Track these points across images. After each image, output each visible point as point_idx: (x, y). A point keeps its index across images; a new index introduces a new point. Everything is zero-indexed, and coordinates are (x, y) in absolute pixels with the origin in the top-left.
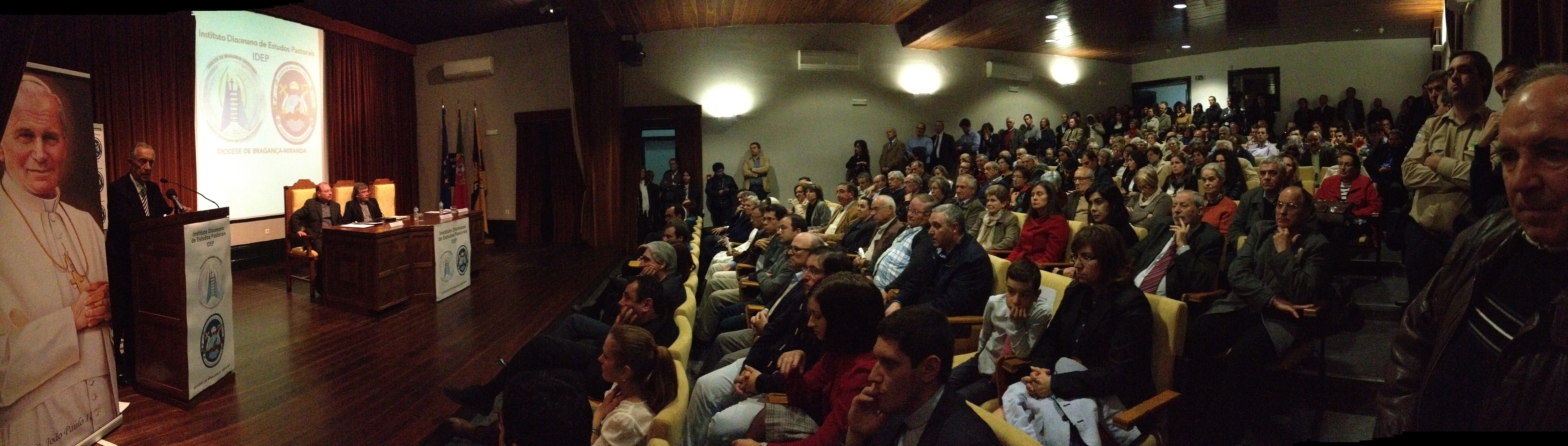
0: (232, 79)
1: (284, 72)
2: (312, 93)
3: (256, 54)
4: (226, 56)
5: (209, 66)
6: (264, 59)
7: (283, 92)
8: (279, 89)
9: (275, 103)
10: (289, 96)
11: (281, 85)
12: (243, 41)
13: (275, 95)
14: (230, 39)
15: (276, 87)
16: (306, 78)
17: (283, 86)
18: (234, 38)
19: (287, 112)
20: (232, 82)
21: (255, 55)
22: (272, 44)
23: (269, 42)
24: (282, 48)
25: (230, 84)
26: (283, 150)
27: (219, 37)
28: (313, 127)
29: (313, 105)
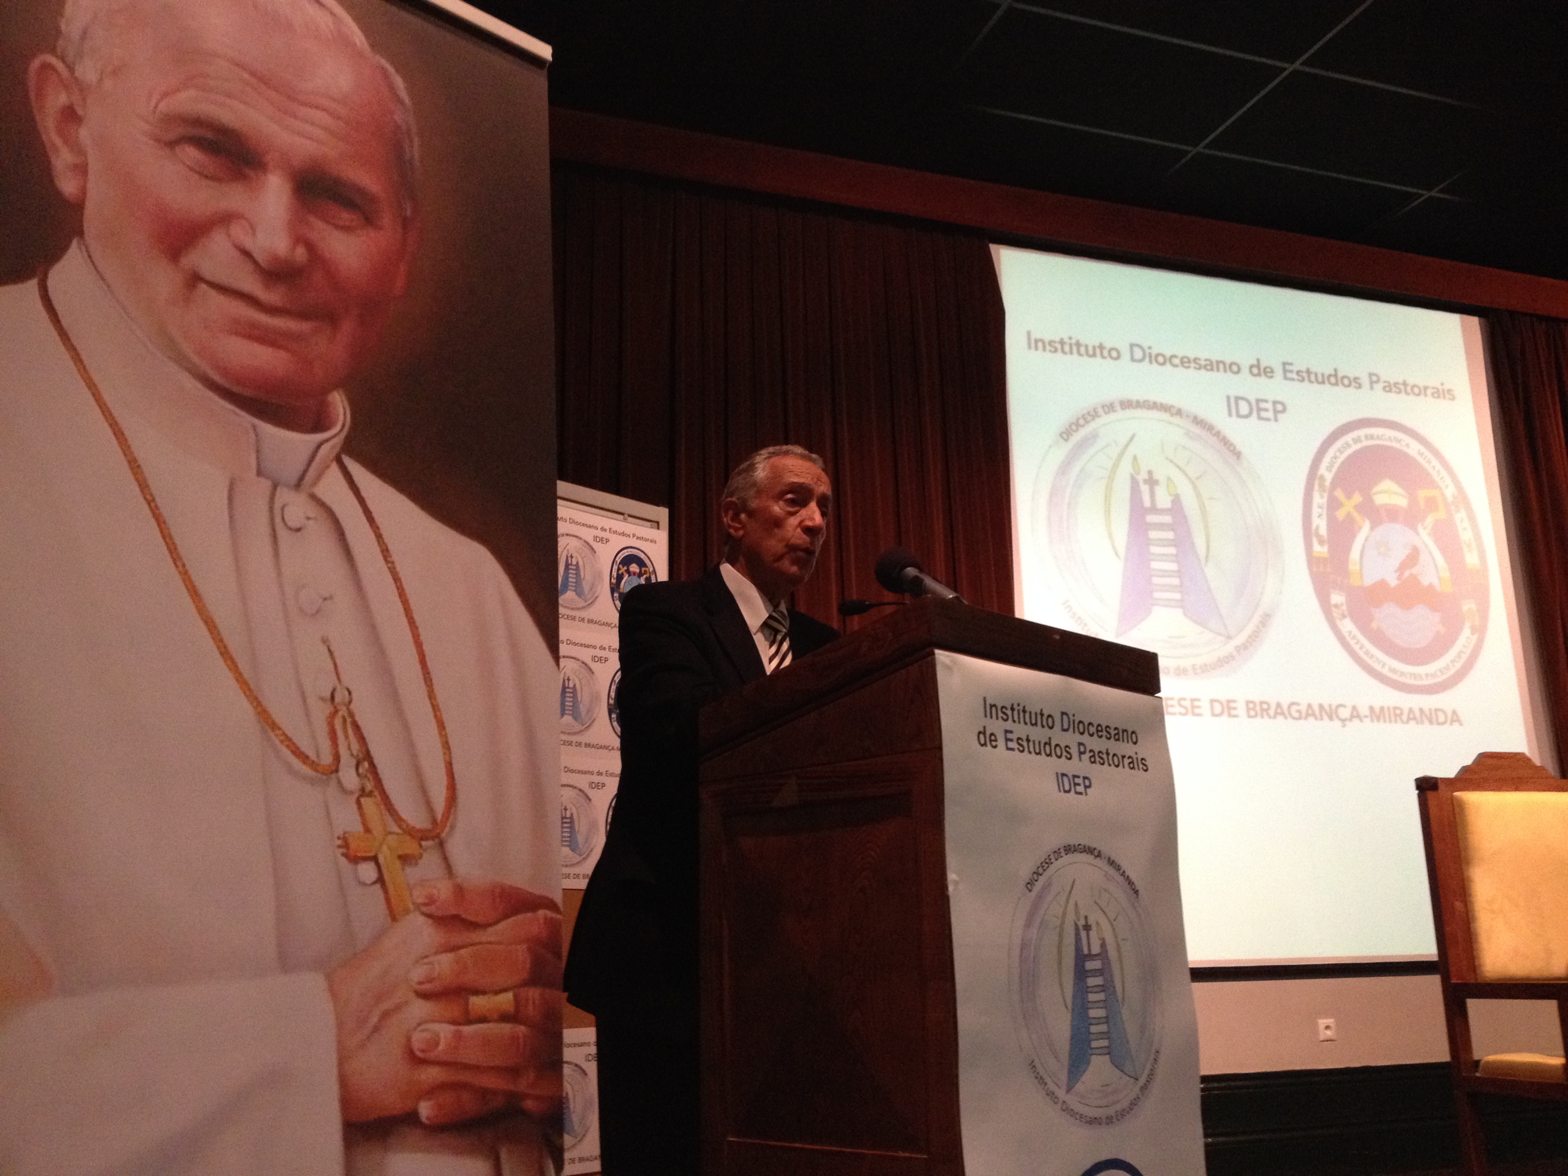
0: (1150, 473)
1: (1349, 451)
2: (1460, 518)
3: (1237, 399)
4: (1127, 404)
5: (1066, 434)
6: (1270, 414)
7: (1349, 515)
8: (1333, 505)
9: (1321, 550)
10: (1372, 528)
11: (1339, 494)
12: (1185, 362)
13: (1321, 524)
14: (1138, 354)
15: (1319, 500)
16: (1433, 466)
17: (1349, 496)
18: (1154, 352)
19: (1369, 580)
20: (1152, 482)
21: (1233, 404)
22: (1295, 368)
23: (1284, 364)
24: (1335, 379)
25: (1145, 489)
26: (1364, 711)
27: (1099, 351)
28: (1481, 630)
29: (1472, 559)
